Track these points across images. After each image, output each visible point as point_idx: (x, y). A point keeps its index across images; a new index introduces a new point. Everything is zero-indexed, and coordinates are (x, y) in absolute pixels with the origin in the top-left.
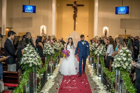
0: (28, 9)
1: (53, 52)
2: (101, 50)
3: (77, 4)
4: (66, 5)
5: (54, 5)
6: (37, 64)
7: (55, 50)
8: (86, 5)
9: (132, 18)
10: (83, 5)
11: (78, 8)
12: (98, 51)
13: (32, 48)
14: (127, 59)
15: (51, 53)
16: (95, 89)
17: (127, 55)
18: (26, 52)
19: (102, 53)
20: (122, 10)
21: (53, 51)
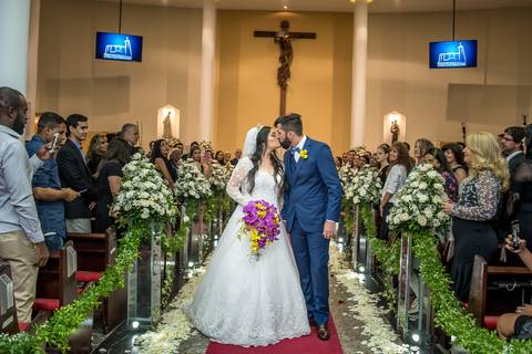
0: (113, 49)
1: (205, 188)
2: (367, 186)
3: (292, 29)
4: (252, 34)
5: (208, 36)
6: (162, 213)
7: (213, 187)
8: (326, 36)
9: (489, 82)
10: (312, 36)
11: (296, 45)
12: (356, 186)
13: (149, 165)
14: (431, 199)
15: (199, 192)
16: (340, 302)
17: (431, 186)
18: (131, 175)
19: (368, 193)
20: (453, 52)
21: (208, 186)
